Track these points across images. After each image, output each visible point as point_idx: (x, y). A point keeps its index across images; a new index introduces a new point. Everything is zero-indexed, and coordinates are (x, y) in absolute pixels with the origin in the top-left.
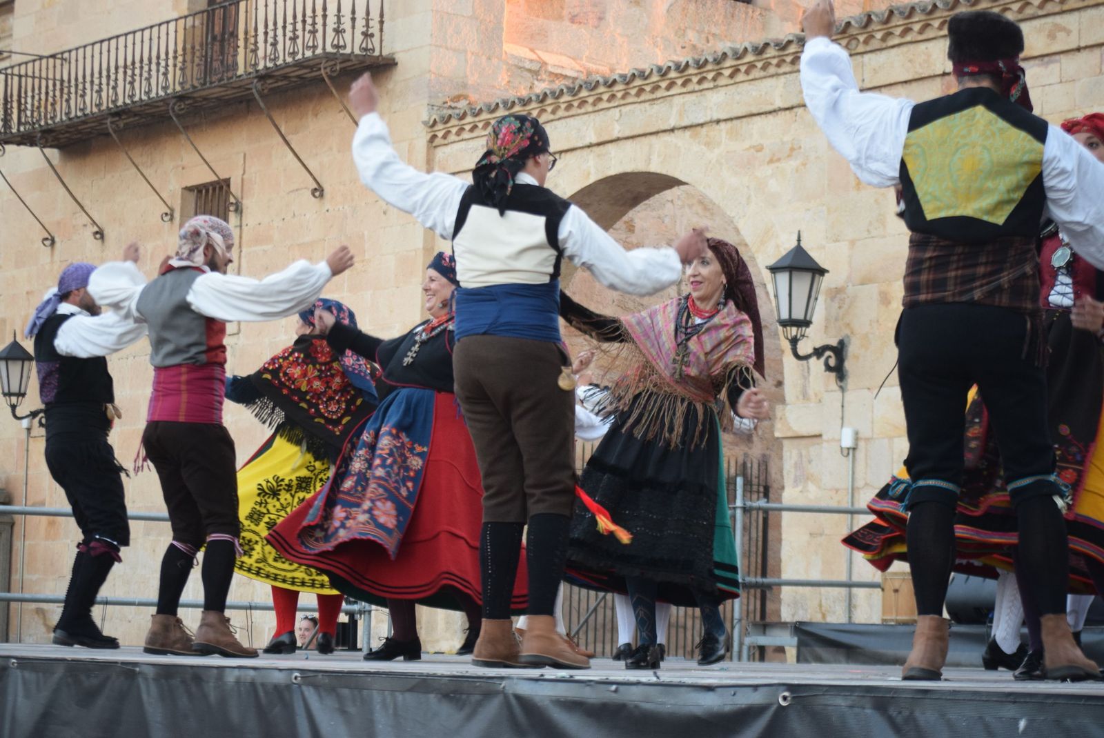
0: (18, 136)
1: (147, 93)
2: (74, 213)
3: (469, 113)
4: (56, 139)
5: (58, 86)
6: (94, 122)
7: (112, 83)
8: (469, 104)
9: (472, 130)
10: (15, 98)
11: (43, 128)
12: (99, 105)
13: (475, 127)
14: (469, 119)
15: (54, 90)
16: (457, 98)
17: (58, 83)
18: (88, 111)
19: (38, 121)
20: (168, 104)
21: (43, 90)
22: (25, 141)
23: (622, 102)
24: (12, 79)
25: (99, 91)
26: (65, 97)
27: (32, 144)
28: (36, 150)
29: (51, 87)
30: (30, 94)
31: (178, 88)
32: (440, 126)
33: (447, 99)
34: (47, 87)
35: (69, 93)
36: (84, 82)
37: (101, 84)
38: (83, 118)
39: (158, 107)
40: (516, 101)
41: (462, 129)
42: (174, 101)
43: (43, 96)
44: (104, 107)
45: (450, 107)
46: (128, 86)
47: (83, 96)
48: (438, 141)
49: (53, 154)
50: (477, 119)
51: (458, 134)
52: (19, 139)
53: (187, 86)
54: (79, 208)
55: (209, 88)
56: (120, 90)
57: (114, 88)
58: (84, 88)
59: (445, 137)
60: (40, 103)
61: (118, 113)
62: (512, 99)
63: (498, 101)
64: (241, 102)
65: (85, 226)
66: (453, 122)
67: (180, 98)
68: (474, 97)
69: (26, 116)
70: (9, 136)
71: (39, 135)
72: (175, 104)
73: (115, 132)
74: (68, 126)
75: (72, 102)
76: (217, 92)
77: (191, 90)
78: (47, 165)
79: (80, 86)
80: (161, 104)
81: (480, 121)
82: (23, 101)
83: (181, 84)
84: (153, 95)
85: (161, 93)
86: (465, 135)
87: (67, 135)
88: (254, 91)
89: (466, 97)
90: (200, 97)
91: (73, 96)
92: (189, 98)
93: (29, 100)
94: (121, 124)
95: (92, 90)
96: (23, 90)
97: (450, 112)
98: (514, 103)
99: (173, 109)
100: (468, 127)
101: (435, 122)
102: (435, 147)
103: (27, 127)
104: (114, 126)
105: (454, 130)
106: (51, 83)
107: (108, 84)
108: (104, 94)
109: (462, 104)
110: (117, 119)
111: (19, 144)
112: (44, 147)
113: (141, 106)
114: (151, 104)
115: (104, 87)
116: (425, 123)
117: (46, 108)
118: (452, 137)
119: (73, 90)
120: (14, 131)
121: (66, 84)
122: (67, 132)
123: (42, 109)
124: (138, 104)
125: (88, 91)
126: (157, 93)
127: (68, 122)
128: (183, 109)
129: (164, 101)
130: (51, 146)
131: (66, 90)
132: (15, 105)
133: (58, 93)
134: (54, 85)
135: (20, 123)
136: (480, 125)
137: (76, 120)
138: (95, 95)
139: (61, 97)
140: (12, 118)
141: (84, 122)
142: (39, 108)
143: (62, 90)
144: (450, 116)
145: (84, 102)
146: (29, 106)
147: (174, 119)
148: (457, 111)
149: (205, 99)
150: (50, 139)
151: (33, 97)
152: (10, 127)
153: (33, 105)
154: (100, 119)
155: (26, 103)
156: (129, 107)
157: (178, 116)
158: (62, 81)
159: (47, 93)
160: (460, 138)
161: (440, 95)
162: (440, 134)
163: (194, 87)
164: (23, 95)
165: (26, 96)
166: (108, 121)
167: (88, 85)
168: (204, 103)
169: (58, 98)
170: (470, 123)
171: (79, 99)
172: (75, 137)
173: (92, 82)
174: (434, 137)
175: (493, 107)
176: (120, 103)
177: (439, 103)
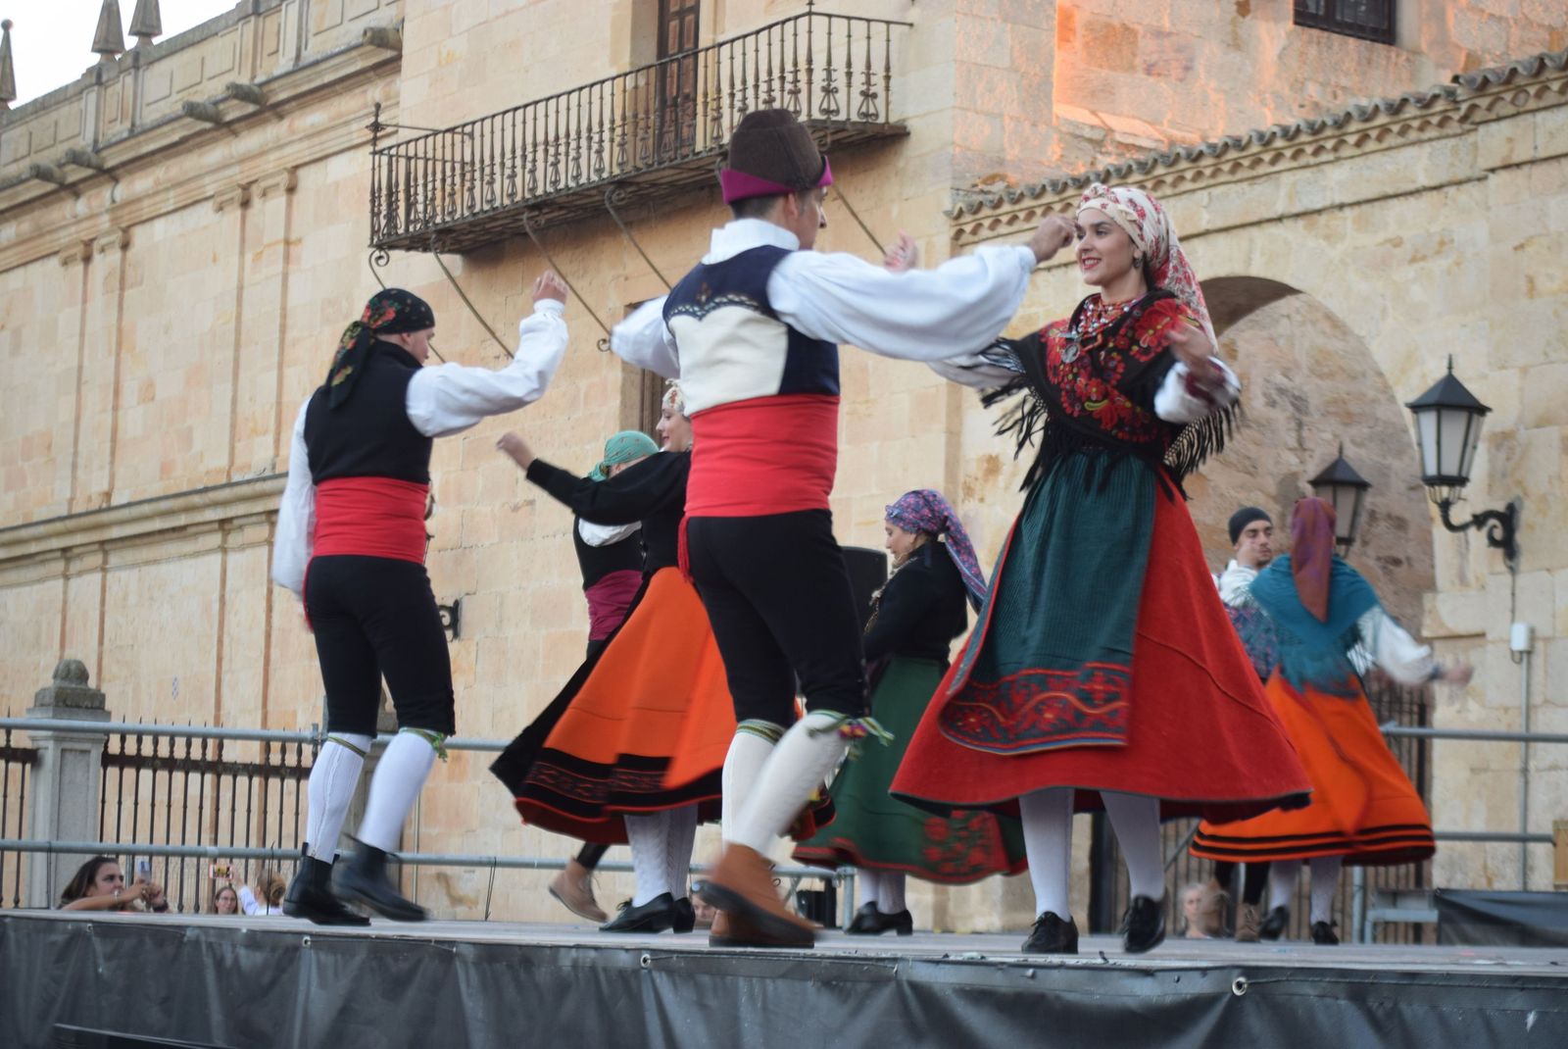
0: (405, 238)
1: (576, 178)
2: (484, 341)
3: (1006, 198)
4: (457, 241)
5: (458, 171)
6: (506, 218)
7: (529, 166)
8: (1008, 187)
9: (1010, 222)
10: (402, 187)
11: (439, 227)
12: (512, 195)
13: (1014, 219)
14: (1006, 207)
15: (453, 176)
16: (991, 179)
17: (458, 166)
18: (497, 204)
19: (435, 215)
20: (604, 193)
21: (439, 176)
22: (416, 245)
23: (1212, 182)
24: (397, 161)
25: (513, 176)
26: (468, 184)
27: (426, 249)
28: (430, 256)
29: (448, 173)
30: (421, 181)
31: (616, 171)
32: (968, 218)
33: (978, 181)
34: (444, 172)
35: (473, 179)
36: (492, 165)
37: (514, 167)
38: (491, 213)
39: (590, 196)
40: (1070, 182)
41: (997, 222)
42: (612, 187)
43: (438, 184)
44: (518, 198)
45: (982, 192)
46: (550, 169)
47: (491, 183)
48: (965, 238)
49: (454, 261)
50: (1017, 207)
51: (992, 227)
52: (407, 242)
53: (629, 168)
54: (488, 335)
55: (657, 170)
56: (540, 174)
57: (533, 171)
58: (492, 173)
59: (974, 232)
60: (434, 194)
61: (538, 205)
62: (1063, 180)
63: (1045, 182)
64: (702, 188)
65: (498, 357)
66: (986, 211)
67: (620, 183)
68: (1014, 177)
69: (416, 211)
70: (393, 238)
71: (434, 236)
72: (613, 192)
73: (535, 231)
74: (471, 224)
75: (477, 192)
76: (668, 175)
77: (633, 173)
78: (445, 277)
79: (487, 170)
80: (594, 192)
81: (1021, 210)
82: (412, 191)
83: (620, 165)
84: (583, 180)
85: (594, 178)
86: (1003, 229)
87: (470, 236)
88: (717, 173)
89: (1003, 178)
90: (646, 182)
91: (478, 183)
92: (631, 184)
93: (420, 189)
94: (542, 220)
95: (503, 175)
96: (412, 176)
97: (980, 198)
98: (1066, 185)
99: (610, 198)
100: (1005, 219)
101: (961, 212)
102: (962, 246)
103: (418, 226)
104: (532, 223)
105: (987, 223)
106: (448, 166)
107: (524, 167)
108: (518, 180)
109: (998, 187)
110: (537, 213)
111: (409, 249)
112: (442, 252)
113: (568, 196)
114: (582, 192)
115: (519, 170)
116: (948, 213)
117: (444, 199)
118: (985, 233)
119: (477, 175)
120: (401, 231)
121: (468, 168)
122: (470, 232)
123: (438, 202)
124: (563, 193)
125: (498, 177)
126: (589, 178)
127: (471, 219)
128: (623, 199)
129: (598, 188)
130: (450, 251)
131: (468, 176)
132: (402, 196)
133: (458, 180)
134: (453, 169)
135: (408, 222)
136: (1022, 215)
137: (481, 216)
138: (506, 182)
139: (463, 185)
140: (397, 215)
141: (493, 219)
142: (433, 199)
143: (463, 175)
144: (981, 204)
145: (493, 193)
146: (420, 198)
147: (612, 212)
148: (990, 197)
149: (653, 185)
150: (448, 242)
151: (425, 185)
152: (396, 227)
153: (426, 197)
154: (514, 213)
155: (416, 194)
156: (552, 197)
157: (617, 209)
158: (463, 164)
159: (444, 180)
160: (995, 233)
161: (968, 175)
162: (968, 228)
163: (637, 169)
164: (412, 184)
165: (416, 186)
166: (525, 216)
167: (497, 169)
168: (652, 190)
169: (457, 187)
170: (1007, 213)
171: (486, 187)
172: (482, 238)
173: (503, 164)
174: (960, 232)
175: (1038, 190)
176: (540, 191)
177: (966, 185)
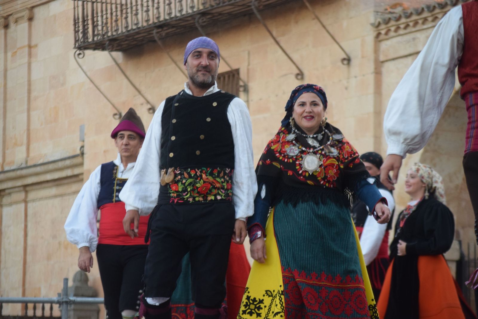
0: (93, 44)
1: (181, 11)
2: (134, 96)
3: (403, 16)
4: (119, 45)
5: (119, 9)
6: (145, 32)
7: (156, 5)
8: (404, 9)
9: (405, 28)
10: (90, 17)
11: (110, 38)
12: (147, 21)
13: (407, 26)
14: (403, 20)
15: (116, 11)
16: (395, 6)
17: (119, 6)
18: (140, 25)
19: (107, 32)
20: (195, 19)
21: (109, 11)
22: (98, 47)
24: (87, 4)
25: (147, 11)
26: (124, 16)
27: (104, 49)
28: (105, 53)
29: (114, 10)
30: (100, 14)
31: (201, 7)
32: (383, 26)
33: (388, 7)
34: (111, 9)
35: (127, 13)
36: (137, 5)
37: (148, 6)
38: (137, 30)
39: (188, 21)
40: (437, 6)
41: (398, 28)
42: (199, 16)
43: (109, 16)
44: (151, 22)
45: (390, 13)
46: (167, 7)
47: (136, 14)
48: (382, 37)
49: (118, 55)
50: (409, 20)
51: (396, 31)
52: (94, 46)
53: (207, 5)
54: (137, 93)
55: (222, 7)
56: (161, 10)
57: (158, 8)
58: (137, 10)
59: (386, 34)
60: (107, 21)
61: (161, 26)
62: (433, 4)
63: (424, 6)
64: (245, 15)
65: (142, 104)
66: (392, 23)
67: (203, 14)
68: (406, 4)
69: (98, 30)
70: (86, 44)
71: (107, 43)
72: (199, 18)
73: (160, 39)
74: (127, 36)
75: (129, 19)
76: (228, 9)
77: (210, 8)
78: (114, 63)
79: (134, 8)
80: (190, 18)
81: (411, 21)
82: (95, 19)
83: (203, 4)
84: (184, 12)
85: (190, 11)
86: (401, 32)
87: (126, 42)
88: (253, 7)
89: (400, 5)
90: (216, 13)
91: (129, 15)
92: (209, 14)
93: (100, 19)
94: (164, 34)
95: (142, 10)
96: (95, 12)
97: (389, 16)
98: (434, 7)
99: (198, 22)
100: (402, 26)
101: (379, 24)
102: (380, 41)
103: (99, 37)
104: (158, 35)
105: (393, 29)
106: (114, 6)
107: (153, 6)
108: (150, 13)
109: (399, 10)
110: (160, 30)
111: (95, 49)
112: (112, 51)
113: (176, 20)
114: (184, 19)
115: (150, 8)
116: (372, 25)
117: (112, 23)
118: (392, 34)
119: (129, 10)
120: (90, 40)
121: (124, 7)
122: (126, 40)
123: (109, 25)
124: (174, 19)
125: (140, 11)
126: (187, 11)
127: (126, 33)
128: (204, 22)
129: (192, 16)
130: (117, 50)
131: (124, 11)
132: (90, 22)
133: (119, 13)
134: (116, 8)
135: (94, 35)
136: (411, 24)
137: (132, 32)
138: (144, 14)
139: (122, 16)
140: (88, 32)
141: (138, 33)
142: (107, 23)
143: (122, 11)
144: (390, 19)
145: (137, 20)
146: (100, 23)
147: (200, 29)
148: (394, 15)
149: (220, 14)
150: (115, 45)
151: (102, 16)
152: (87, 38)
153: (102, 22)
154: (148, 30)
155: (97, 21)
156: (168, 21)
157: (203, 27)
158: (122, 5)
159: (112, 14)
160: (397, 34)
161: (382, 4)
162: (383, 32)
163: (212, 6)
164: (95, 15)
165: (97, 17)
166: (155, 31)
167: (139, 7)
168: (219, 17)
169: (119, 17)
170: (403, 23)
171: (134, 17)
172: (132, 43)
173: (142, 5)
174: (379, 34)
175: (420, 10)
176: (162, 19)
177: (381, 9)
